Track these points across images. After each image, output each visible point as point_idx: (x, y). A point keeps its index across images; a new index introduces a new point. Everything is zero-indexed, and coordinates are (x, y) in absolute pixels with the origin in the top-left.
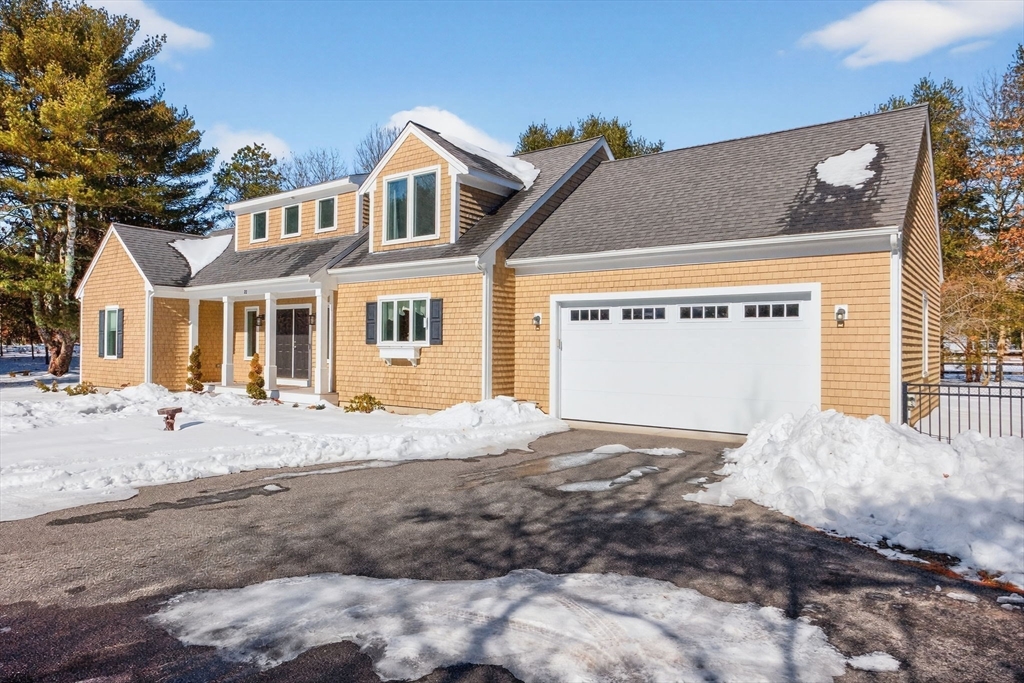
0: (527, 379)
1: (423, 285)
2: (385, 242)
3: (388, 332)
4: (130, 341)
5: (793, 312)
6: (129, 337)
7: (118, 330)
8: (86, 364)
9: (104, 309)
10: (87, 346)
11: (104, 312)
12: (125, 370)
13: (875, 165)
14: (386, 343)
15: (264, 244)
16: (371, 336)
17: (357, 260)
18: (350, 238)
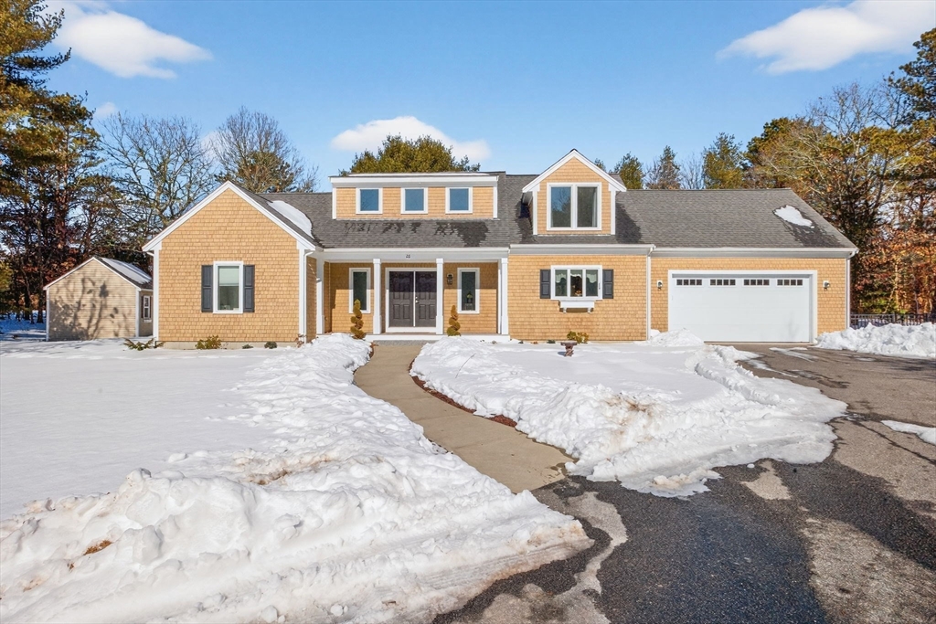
1: (595, 260)
2: (549, 227)
3: (561, 290)
4: (269, 296)
5: (800, 283)
6: (266, 292)
7: (245, 285)
8: (170, 319)
9: (210, 264)
10: (171, 300)
11: (211, 267)
12: (260, 324)
13: (805, 218)
14: (560, 298)
15: (377, 215)
16: (545, 293)
17: (528, 239)
18: (493, 221)
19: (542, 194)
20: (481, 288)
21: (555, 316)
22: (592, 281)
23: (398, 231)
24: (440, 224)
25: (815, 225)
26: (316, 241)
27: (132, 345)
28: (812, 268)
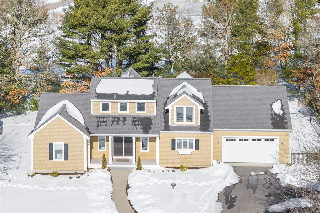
0: (215, 155)
1: (192, 136)
2: (175, 122)
3: (179, 147)
4: (73, 155)
5: (273, 140)
6: (72, 153)
7: (65, 151)
8: (37, 162)
9: (52, 143)
10: (38, 156)
11: (52, 144)
12: (70, 164)
13: (282, 109)
14: (179, 150)
15: (109, 113)
16: (173, 148)
17: (167, 128)
18: (154, 117)
19: (173, 110)
20: (150, 142)
21: (177, 156)
22: (191, 143)
23: (118, 123)
24: (134, 118)
25: (283, 114)
26: (87, 129)
27: (29, 175)
28: (277, 135)
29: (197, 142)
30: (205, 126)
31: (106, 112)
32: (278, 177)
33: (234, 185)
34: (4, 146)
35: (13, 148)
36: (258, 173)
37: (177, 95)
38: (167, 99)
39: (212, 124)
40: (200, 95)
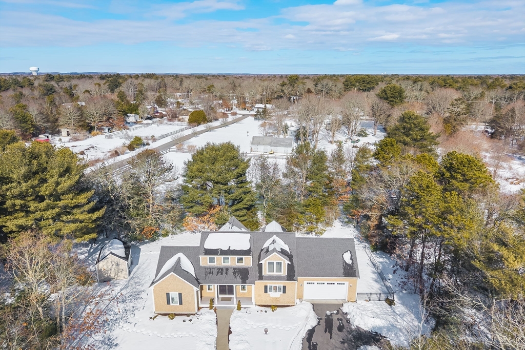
0: (299, 295)
1: (281, 283)
3: (271, 291)
4: (186, 301)
5: (344, 284)
7: (179, 298)
8: (158, 306)
9: (169, 293)
12: (184, 307)
13: (351, 259)
14: (270, 293)
15: (215, 265)
16: (266, 292)
17: (261, 278)
18: (251, 268)
19: (265, 265)
21: (269, 297)
22: (280, 288)
23: (222, 274)
24: (235, 269)
25: (353, 263)
26: (197, 280)
27: (151, 318)
28: (347, 281)
29: (284, 287)
30: (291, 276)
31: (212, 264)
32: (348, 317)
33: (314, 328)
34: (137, 279)
35: (143, 282)
36: (332, 312)
37: (269, 250)
38: (261, 251)
39: (296, 274)
40: (286, 248)
